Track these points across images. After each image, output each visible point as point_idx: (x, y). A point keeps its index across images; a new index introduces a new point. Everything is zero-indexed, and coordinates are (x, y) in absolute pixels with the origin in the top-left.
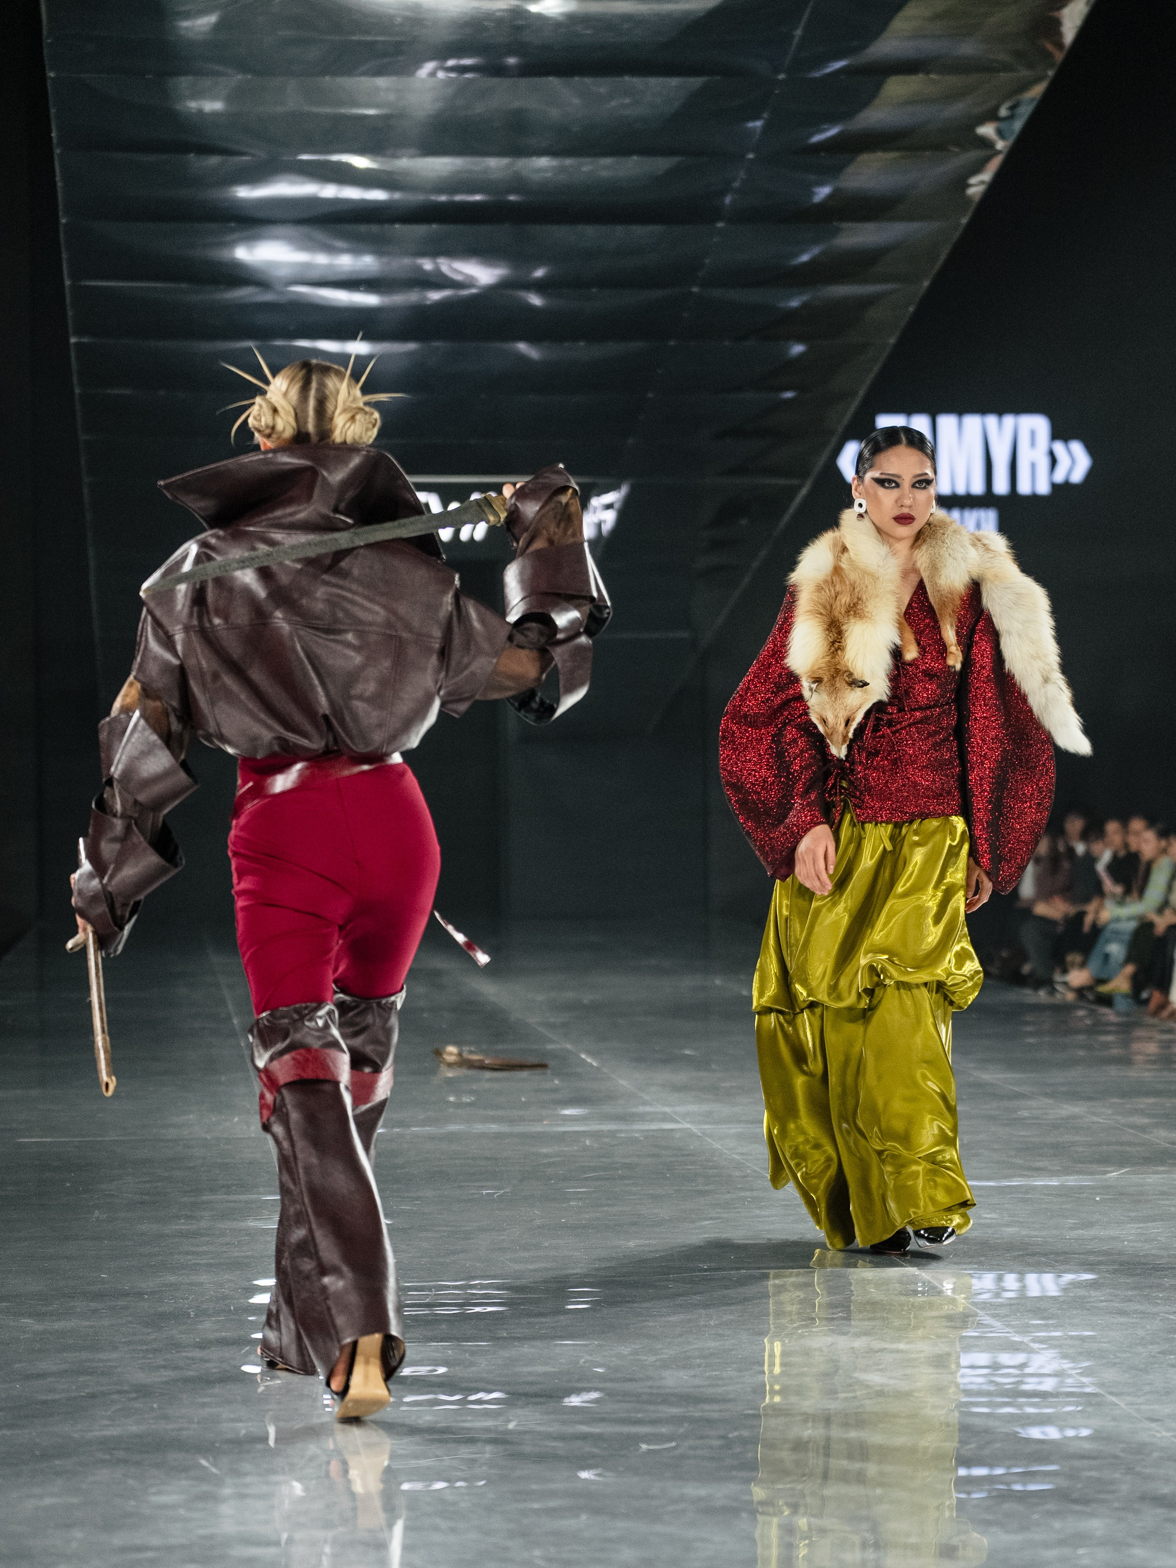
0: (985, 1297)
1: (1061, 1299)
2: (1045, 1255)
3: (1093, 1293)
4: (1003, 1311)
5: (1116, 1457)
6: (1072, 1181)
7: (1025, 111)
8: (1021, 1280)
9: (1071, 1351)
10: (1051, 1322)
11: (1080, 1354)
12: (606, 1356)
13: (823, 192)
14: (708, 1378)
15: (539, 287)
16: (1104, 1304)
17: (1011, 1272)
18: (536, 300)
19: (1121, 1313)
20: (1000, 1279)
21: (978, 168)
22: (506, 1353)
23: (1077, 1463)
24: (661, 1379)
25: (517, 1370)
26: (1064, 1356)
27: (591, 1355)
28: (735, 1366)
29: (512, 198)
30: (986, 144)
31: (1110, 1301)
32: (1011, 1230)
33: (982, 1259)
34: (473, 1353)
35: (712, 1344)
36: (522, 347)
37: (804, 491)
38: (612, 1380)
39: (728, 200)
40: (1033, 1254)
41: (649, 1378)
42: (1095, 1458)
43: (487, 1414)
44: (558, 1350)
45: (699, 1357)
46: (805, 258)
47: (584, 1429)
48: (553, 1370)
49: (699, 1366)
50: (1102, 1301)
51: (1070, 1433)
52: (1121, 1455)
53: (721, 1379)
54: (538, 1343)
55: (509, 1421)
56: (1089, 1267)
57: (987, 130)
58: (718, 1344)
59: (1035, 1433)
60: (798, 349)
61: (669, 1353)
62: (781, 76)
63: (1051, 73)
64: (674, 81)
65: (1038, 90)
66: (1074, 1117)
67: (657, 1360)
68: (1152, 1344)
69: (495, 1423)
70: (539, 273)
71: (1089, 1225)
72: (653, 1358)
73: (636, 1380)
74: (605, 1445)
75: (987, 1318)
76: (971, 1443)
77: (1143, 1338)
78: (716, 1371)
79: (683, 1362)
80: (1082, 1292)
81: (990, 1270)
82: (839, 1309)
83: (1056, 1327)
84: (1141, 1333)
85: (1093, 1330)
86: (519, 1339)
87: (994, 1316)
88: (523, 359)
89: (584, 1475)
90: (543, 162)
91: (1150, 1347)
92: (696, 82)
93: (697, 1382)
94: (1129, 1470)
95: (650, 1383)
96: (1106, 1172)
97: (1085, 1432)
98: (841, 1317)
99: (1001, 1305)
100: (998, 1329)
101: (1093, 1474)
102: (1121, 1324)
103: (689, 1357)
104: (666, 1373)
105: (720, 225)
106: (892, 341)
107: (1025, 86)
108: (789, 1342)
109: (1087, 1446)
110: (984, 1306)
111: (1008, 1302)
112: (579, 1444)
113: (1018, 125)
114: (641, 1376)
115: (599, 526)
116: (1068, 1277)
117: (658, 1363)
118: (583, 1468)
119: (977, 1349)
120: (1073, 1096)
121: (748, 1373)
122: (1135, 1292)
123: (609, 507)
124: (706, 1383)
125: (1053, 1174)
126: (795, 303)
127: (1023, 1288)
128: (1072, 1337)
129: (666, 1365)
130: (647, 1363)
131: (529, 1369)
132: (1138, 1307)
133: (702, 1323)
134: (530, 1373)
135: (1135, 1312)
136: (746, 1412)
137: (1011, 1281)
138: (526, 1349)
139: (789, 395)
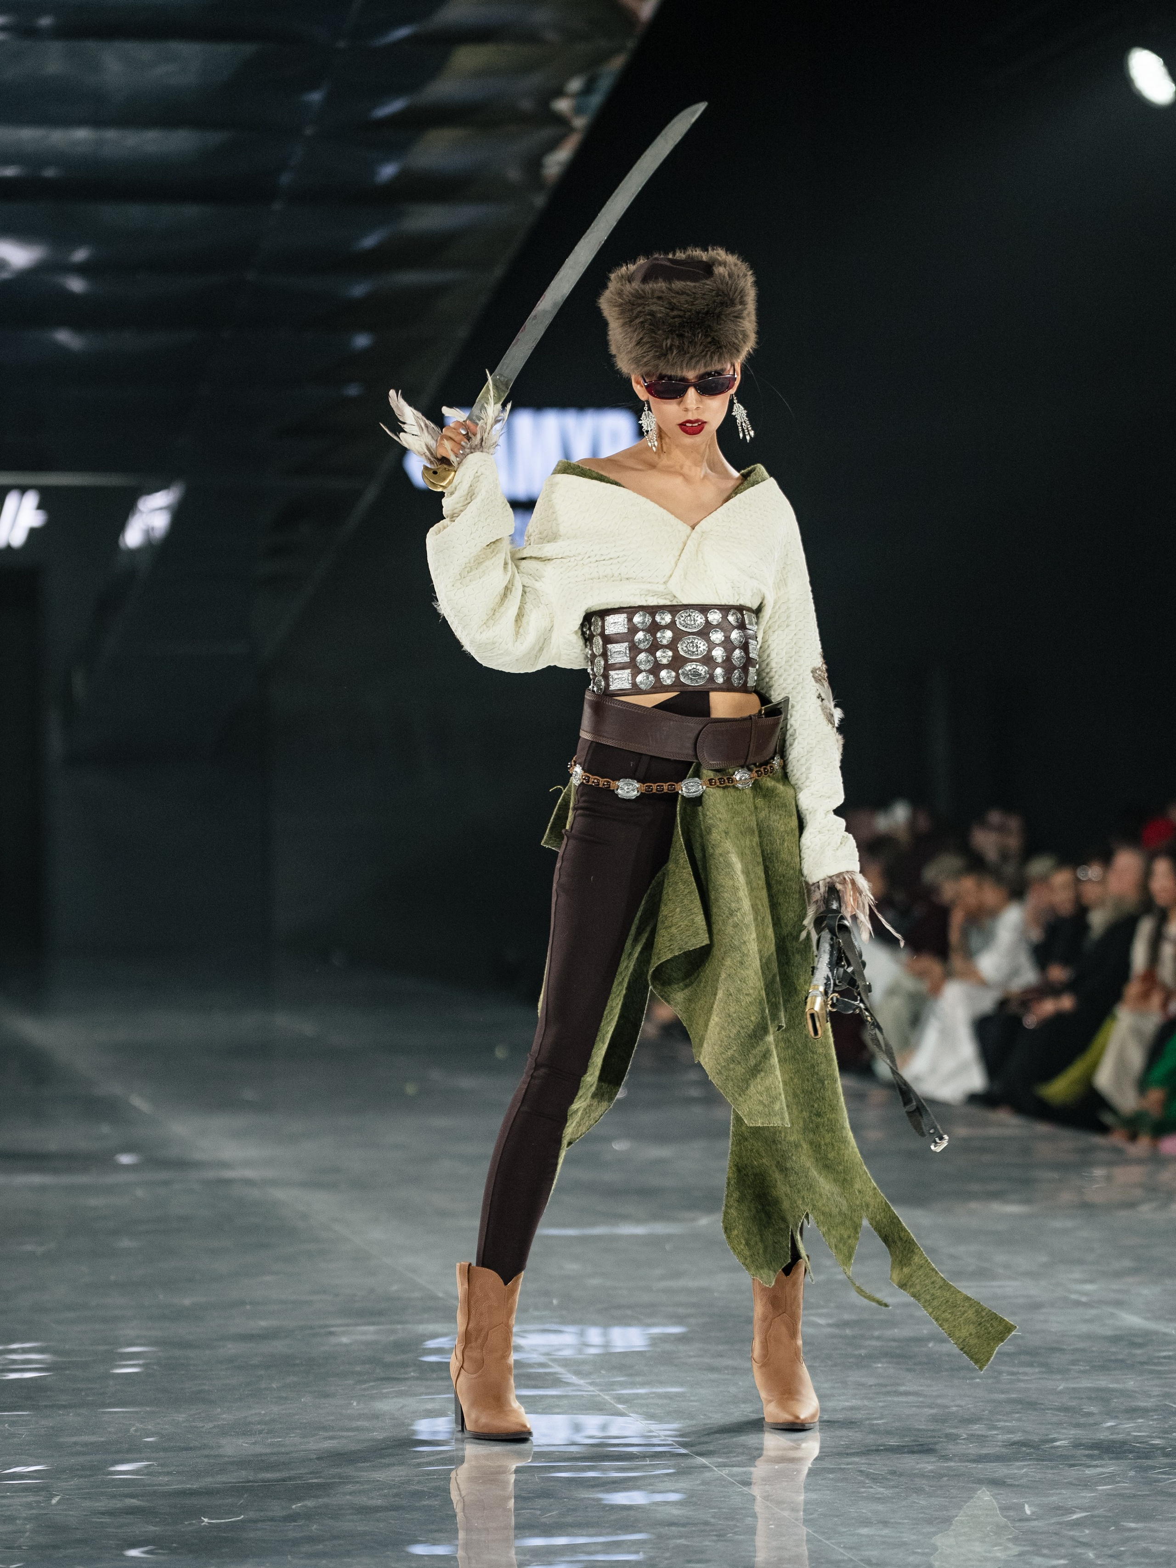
0: (567, 1353)
1: (648, 1355)
2: (629, 1307)
3: (682, 1348)
4: (586, 1368)
5: (706, 1523)
6: (660, 1228)
7: (605, 83)
8: (605, 1335)
9: (658, 1411)
10: (638, 1379)
11: (669, 1413)
12: (159, 1424)
13: (388, 171)
14: (272, 1444)
15: (81, 270)
16: (693, 1360)
17: (595, 1324)
18: (76, 285)
19: (712, 1369)
20: (582, 1334)
21: (553, 145)
22: (49, 1423)
23: (665, 1530)
24: (219, 1447)
25: (61, 1440)
26: (651, 1417)
27: (142, 1423)
28: (298, 1431)
29: (50, 173)
30: (561, 122)
31: (699, 1356)
32: (595, 1282)
33: (564, 1313)
34: (13, 1423)
35: (275, 1409)
36: (64, 337)
37: (371, 494)
38: (165, 1450)
39: (285, 179)
40: (619, 1307)
41: (204, 1447)
42: (684, 1525)
43: (27, 1489)
44: (106, 1418)
45: (259, 1423)
46: (369, 241)
47: (134, 1502)
48: (103, 1439)
49: (260, 1432)
50: (690, 1357)
51: (659, 1498)
52: (713, 1520)
53: (283, 1446)
54: (83, 1411)
55: (53, 1496)
56: (678, 1319)
57: (563, 105)
58: (280, 1407)
59: (620, 1498)
60: (362, 341)
61: (226, 1417)
62: (341, 44)
63: (631, 44)
64: (224, 49)
65: (617, 63)
66: (661, 1162)
67: (214, 1427)
68: (744, 1402)
69: (38, 1498)
70: (80, 255)
71: (677, 1275)
72: (211, 1425)
73: (191, 1449)
74: (158, 1520)
75: (569, 1376)
76: (553, 1510)
77: (735, 1396)
78: (280, 1437)
79: (243, 1429)
80: (668, 1347)
81: (574, 1322)
82: (411, 1369)
83: (643, 1384)
84: (733, 1390)
85: (682, 1385)
86: (64, 1407)
87: (578, 1373)
88: (62, 350)
89: (134, 1553)
90: (81, 134)
91: (743, 1406)
92: (248, 49)
93: (259, 1449)
94: (721, 1536)
95: (206, 1452)
96: (693, 1220)
97: (673, 1497)
98: (413, 1377)
99: (584, 1362)
100: (581, 1386)
101: (682, 1541)
102: (713, 1381)
103: (250, 1423)
104: (223, 1441)
105: (277, 206)
106: (462, 332)
107: (604, 57)
108: (358, 1403)
109: (675, 1511)
110: (566, 1363)
111: (591, 1357)
112: (130, 1519)
113: (596, 100)
114: (197, 1444)
115: (148, 532)
116: (656, 1331)
117: (215, 1430)
118: (133, 1546)
119: (557, 1410)
120: (661, 1137)
121: (312, 1439)
122: (726, 1347)
123: (161, 509)
124: (268, 1451)
125: (638, 1221)
126: (359, 290)
127: (606, 1345)
128: (660, 1396)
129: (224, 1432)
130: (204, 1430)
131: (74, 1439)
132: (730, 1362)
133: (263, 1385)
134: (75, 1444)
135: (726, 1368)
136: (310, 1481)
137: (594, 1335)
138: (71, 1418)
139: (353, 391)
